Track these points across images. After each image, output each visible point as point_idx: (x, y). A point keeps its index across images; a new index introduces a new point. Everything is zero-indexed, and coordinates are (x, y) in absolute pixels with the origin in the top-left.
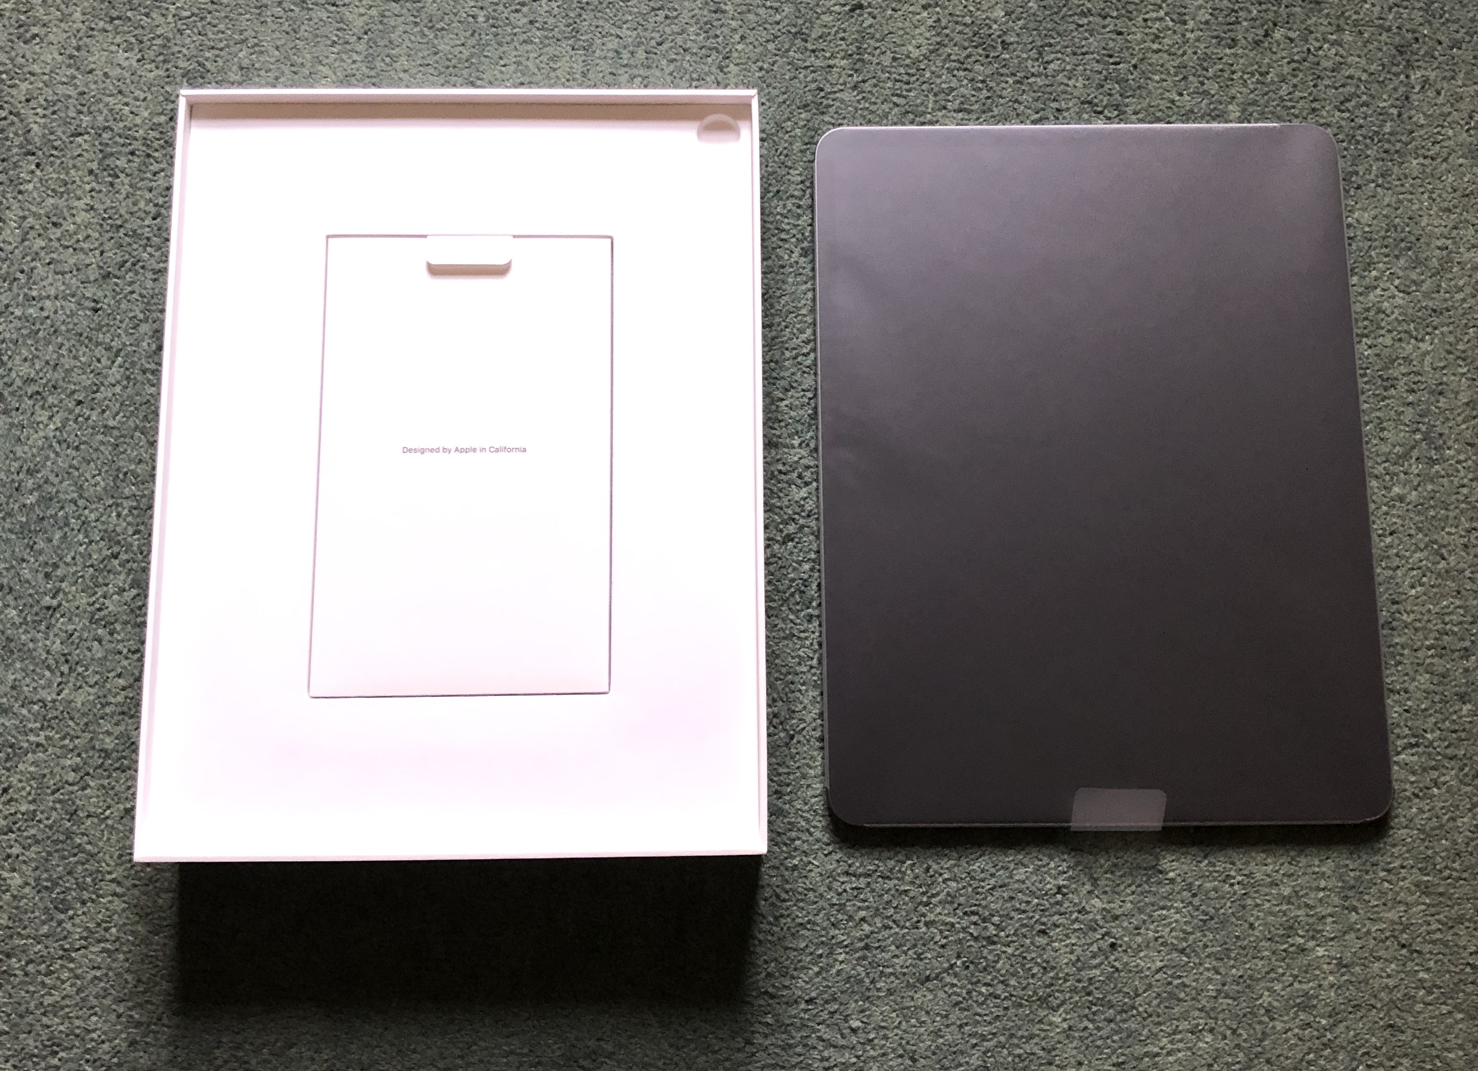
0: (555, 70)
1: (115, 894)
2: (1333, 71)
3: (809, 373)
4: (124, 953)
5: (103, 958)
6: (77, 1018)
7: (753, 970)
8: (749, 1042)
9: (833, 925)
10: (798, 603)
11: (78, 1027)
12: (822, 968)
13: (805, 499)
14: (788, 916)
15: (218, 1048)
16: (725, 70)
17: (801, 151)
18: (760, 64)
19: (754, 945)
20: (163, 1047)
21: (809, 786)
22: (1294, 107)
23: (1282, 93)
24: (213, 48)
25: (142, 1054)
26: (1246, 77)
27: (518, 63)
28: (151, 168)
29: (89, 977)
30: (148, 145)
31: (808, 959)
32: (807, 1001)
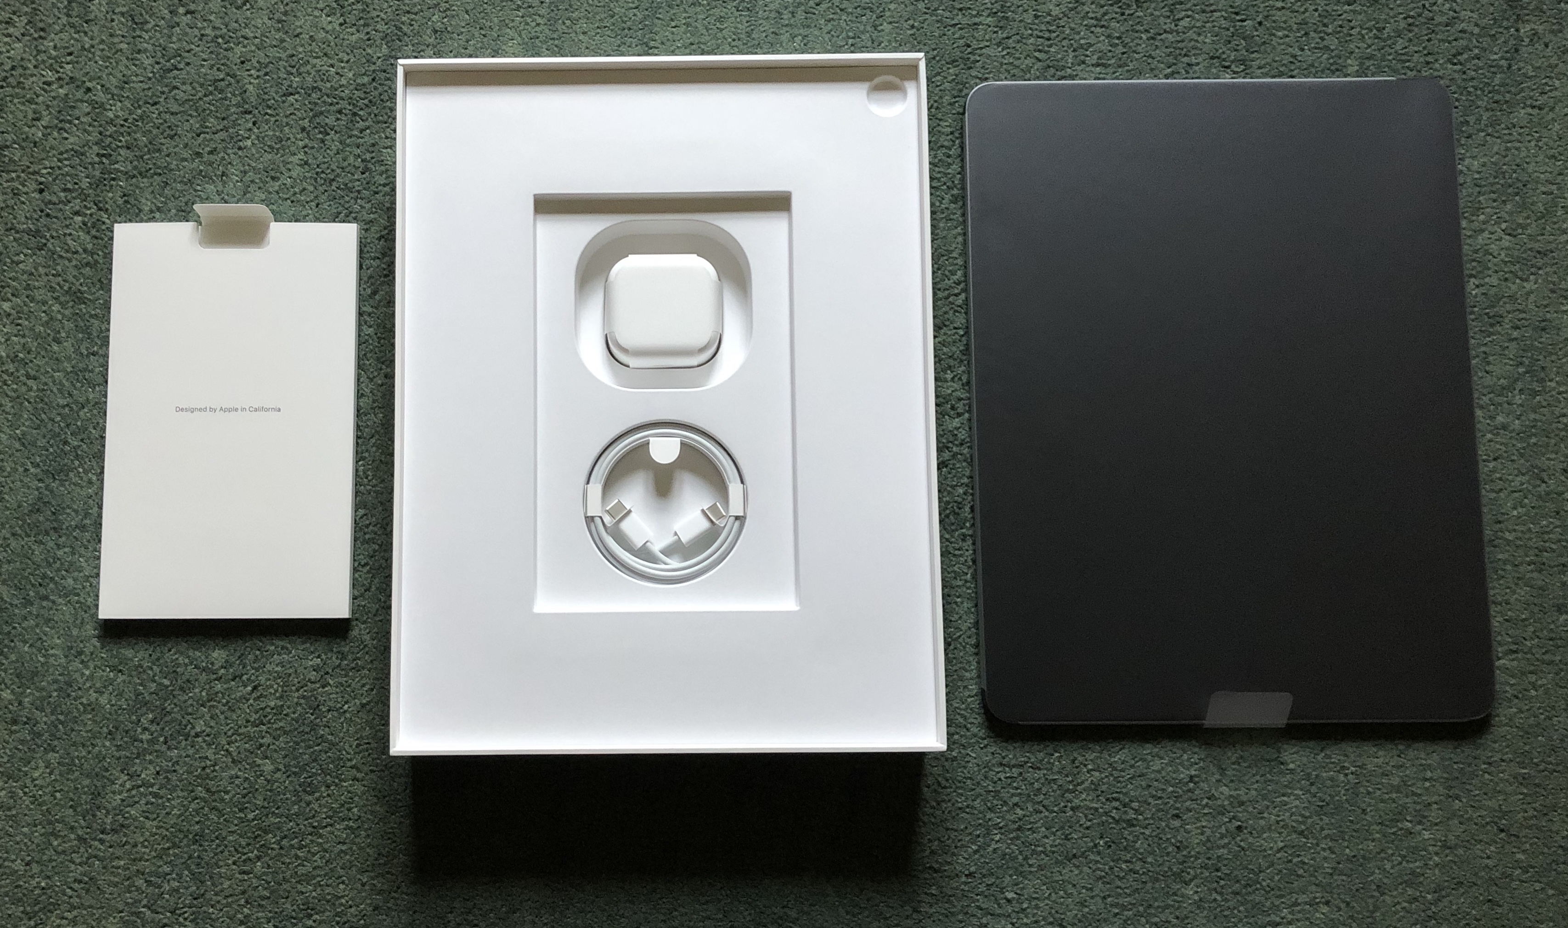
0: (721, 30)
1: (355, 779)
2: (1447, 26)
3: (960, 312)
4: (366, 830)
5: (347, 834)
6: (328, 886)
7: (919, 848)
8: (916, 911)
9: (989, 809)
10: (953, 524)
11: (329, 894)
12: (979, 846)
13: (957, 429)
14: (949, 801)
15: (451, 912)
16: (880, 28)
17: (950, 104)
18: (911, 22)
19: (920, 827)
20: (403, 911)
21: (965, 687)
22: (1409, 61)
23: (1398, 47)
24: (408, 12)
25: (384, 917)
26: (1364, 32)
27: (688, 25)
28: (357, 125)
29: (336, 850)
30: (354, 104)
31: (967, 839)
32: (966, 875)
